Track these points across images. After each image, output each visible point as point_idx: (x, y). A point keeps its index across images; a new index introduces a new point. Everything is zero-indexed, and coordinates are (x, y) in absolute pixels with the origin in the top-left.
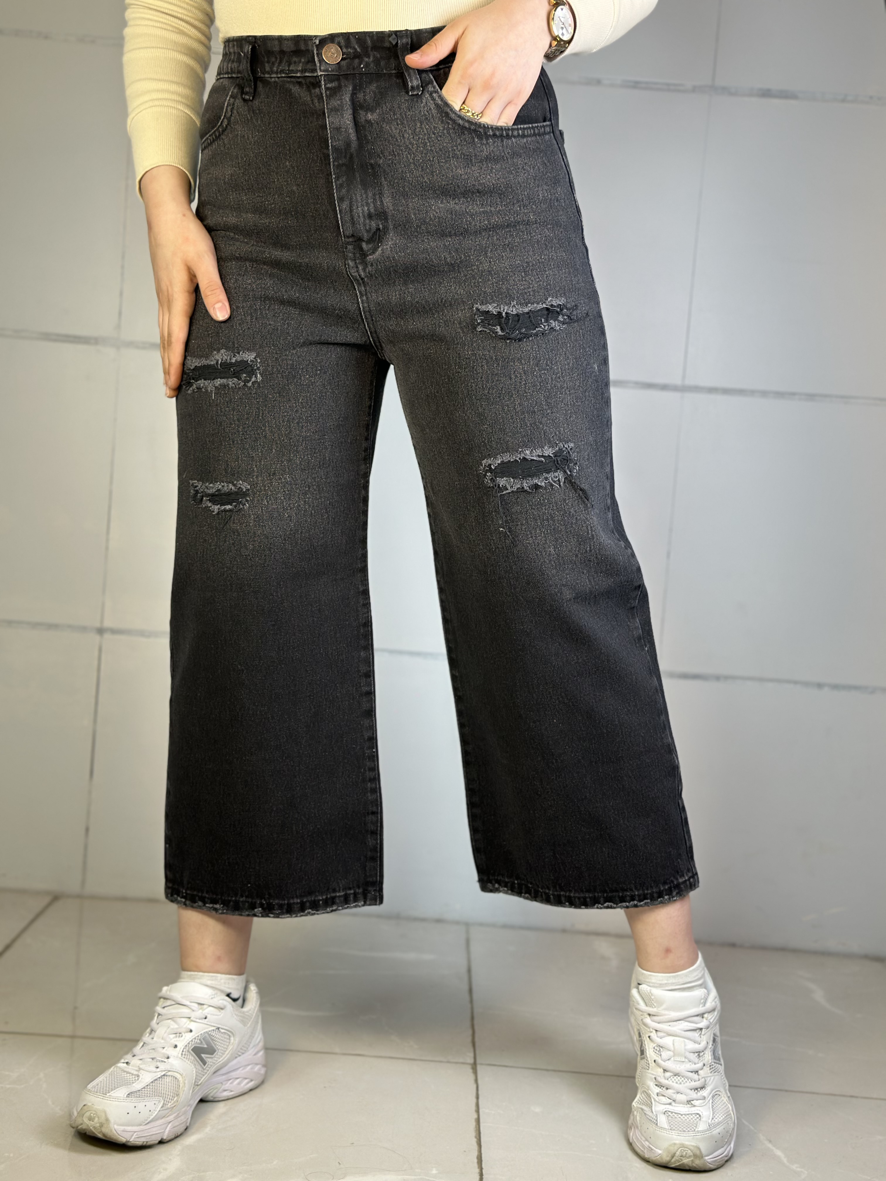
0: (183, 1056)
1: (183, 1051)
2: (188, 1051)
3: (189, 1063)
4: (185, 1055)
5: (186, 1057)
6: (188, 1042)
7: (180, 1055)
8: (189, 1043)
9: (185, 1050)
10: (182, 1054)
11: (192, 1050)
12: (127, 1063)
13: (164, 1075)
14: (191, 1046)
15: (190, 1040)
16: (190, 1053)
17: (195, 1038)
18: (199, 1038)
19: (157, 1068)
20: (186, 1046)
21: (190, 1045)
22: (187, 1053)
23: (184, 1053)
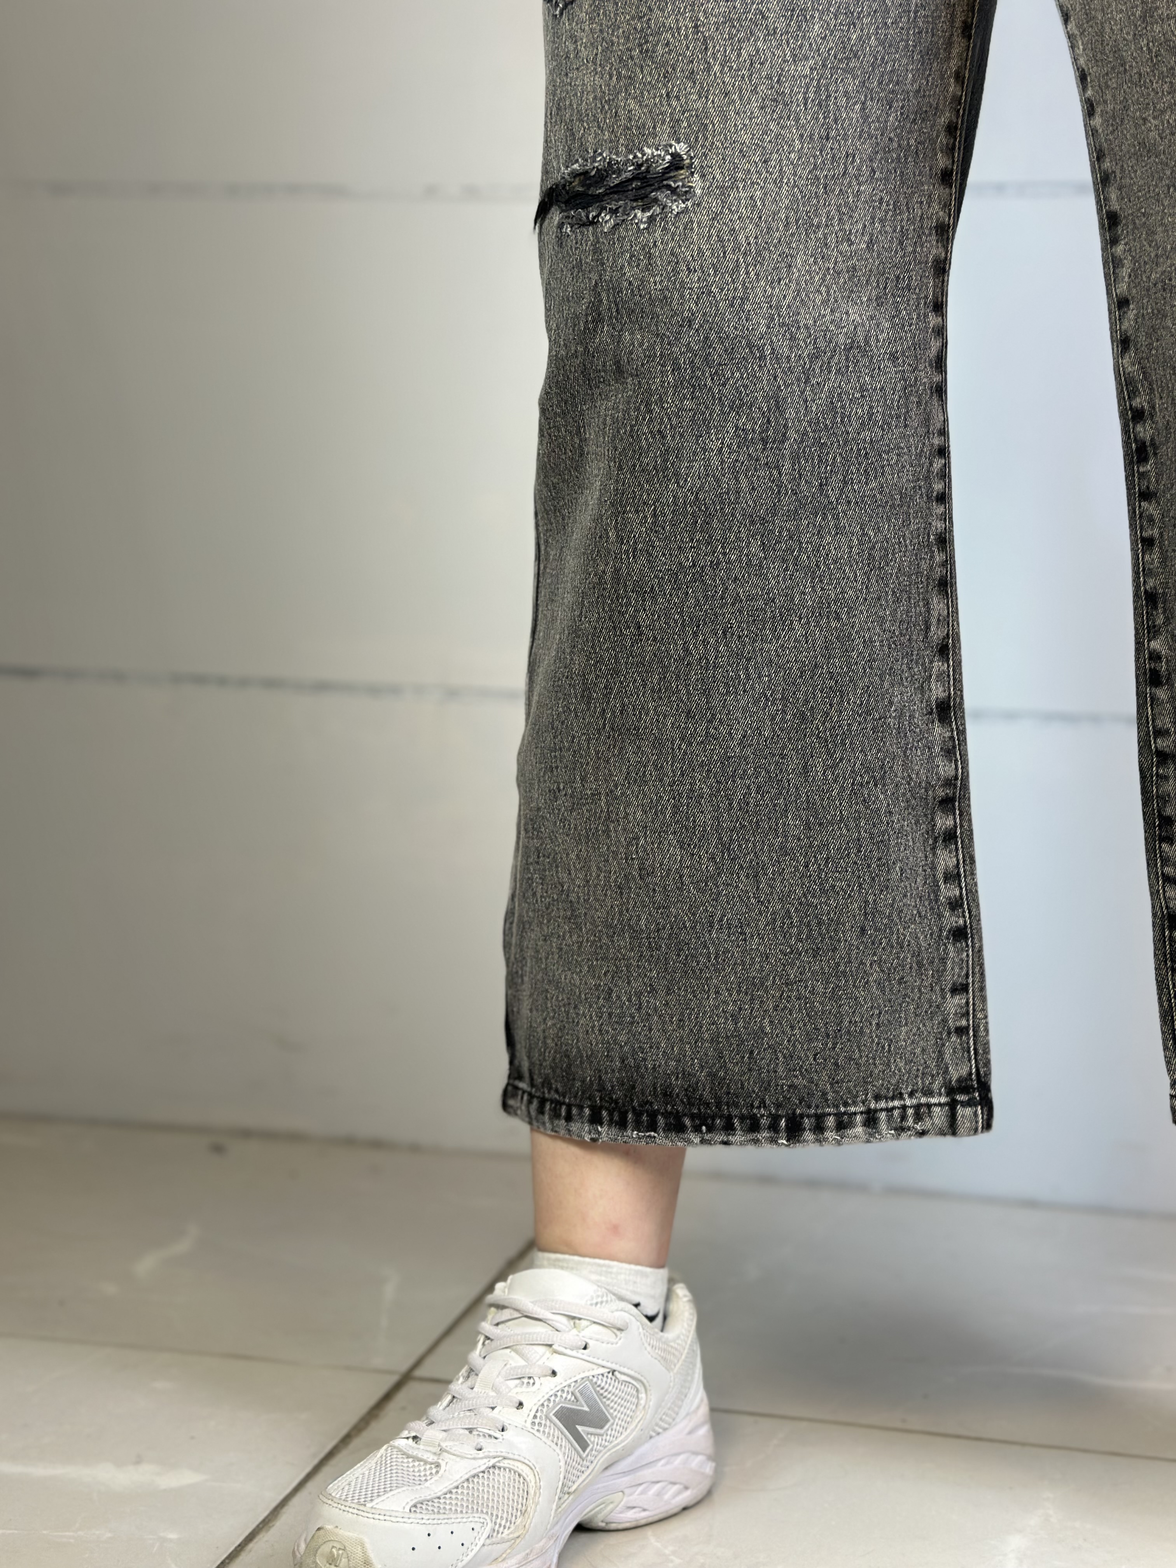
0: (536, 1427)
1: (535, 1417)
2: (547, 1417)
3: (549, 1443)
4: (540, 1424)
5: (542, 1429)
6: (546, 1397)
7: (529, 1425)
8: (549, 1400)
9: (538, 1414)
10: (533, 1423)
11: (556, 1415)
12: (415, 1438)
13: (494, 1467)
14: (554, 1407)
15: (551, 1393)
16: (551, 1421)
17: (563, 1391)
18: (571, 1390)
19: (480, 1450)
20: (543, 1405)
21: (551, 1405)
22: (543, 1422)
23: (537, 1421)
